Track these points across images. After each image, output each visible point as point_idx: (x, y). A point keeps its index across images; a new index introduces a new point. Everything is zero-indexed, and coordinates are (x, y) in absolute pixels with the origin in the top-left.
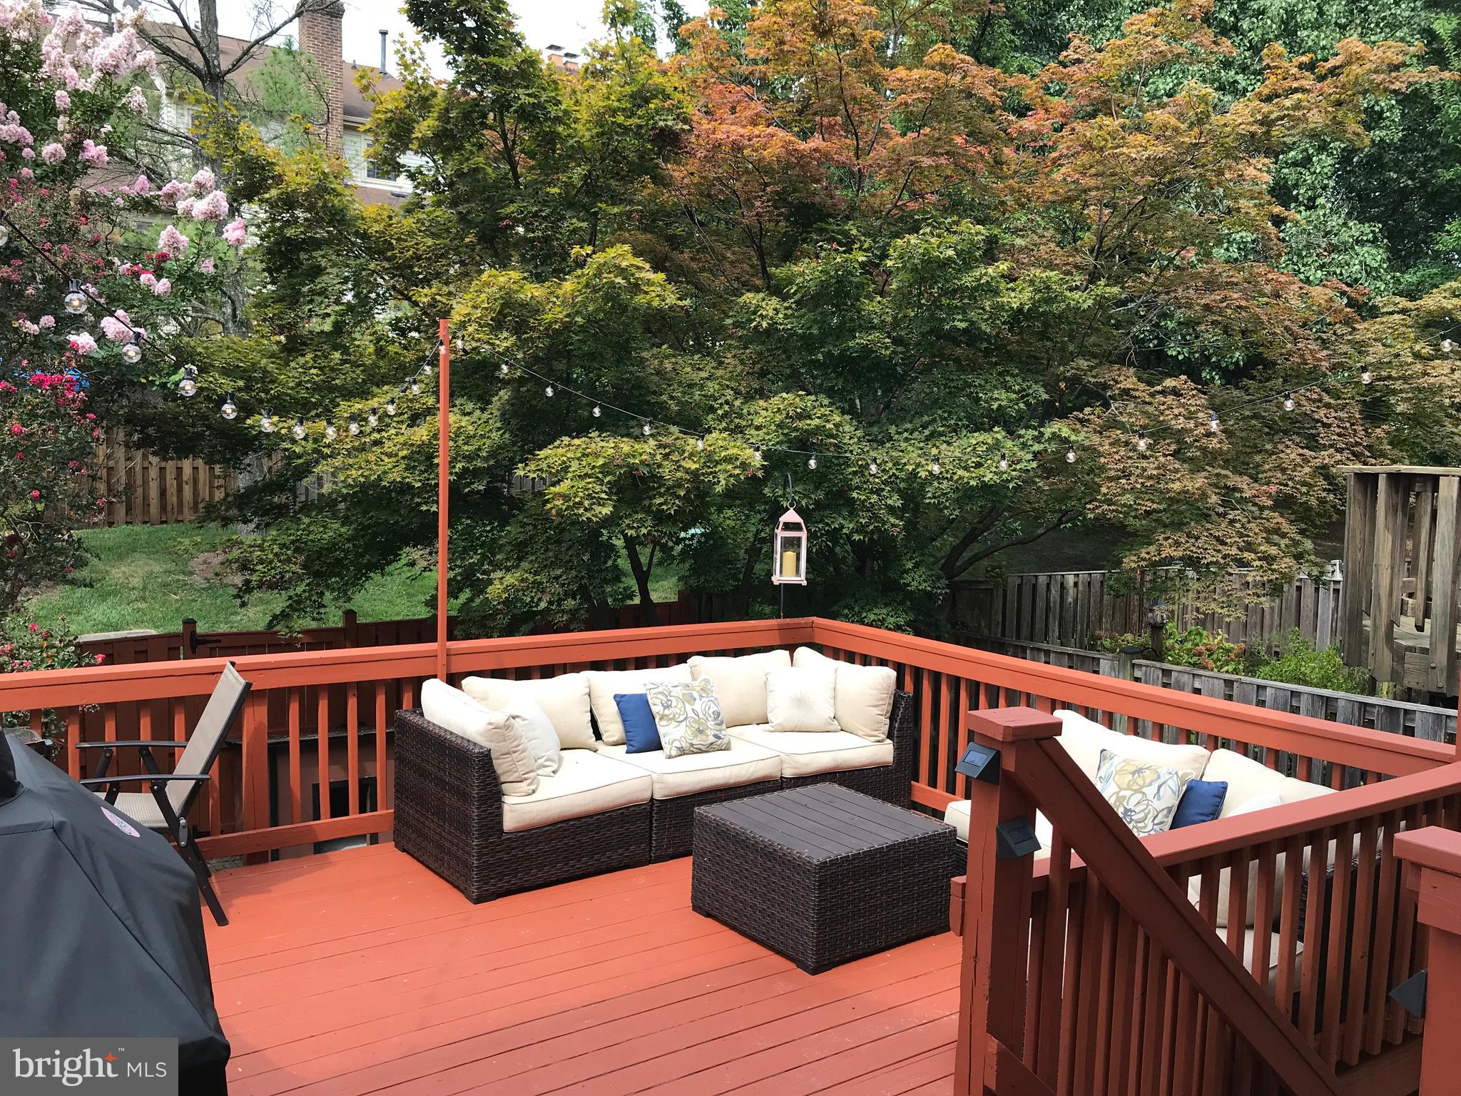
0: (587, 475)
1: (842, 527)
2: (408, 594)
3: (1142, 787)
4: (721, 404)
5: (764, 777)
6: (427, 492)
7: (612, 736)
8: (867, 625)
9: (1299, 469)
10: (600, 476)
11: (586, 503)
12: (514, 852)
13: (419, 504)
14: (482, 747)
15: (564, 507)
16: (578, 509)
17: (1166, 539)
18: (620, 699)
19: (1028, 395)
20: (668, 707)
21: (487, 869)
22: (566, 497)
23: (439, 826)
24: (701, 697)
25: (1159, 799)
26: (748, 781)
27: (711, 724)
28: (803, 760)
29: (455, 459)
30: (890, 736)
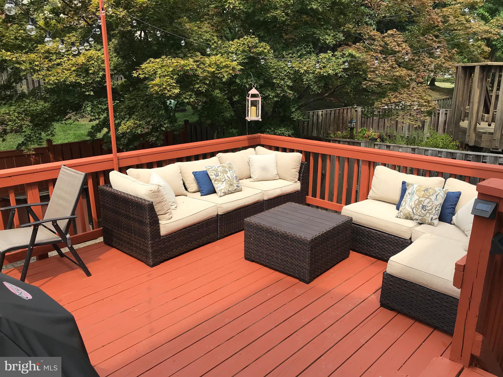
0: (166, 75)
1: (269, 95)
2: (63, 130)
3: (429, 196)
4: (213, 43)
5: (258, 201)
6: (88, 86)
7: (193, 189)
8: (277, 135)
9: (430, 66)
10: (172, 75)
11: (168, 88)
12: (166, 244)
13: (84, 92)
14: (149, 201)
15: (159, 90)
16: (165, 91)
17: (392, 95)
18: (195, 174)
19: (336, 38)
20: (218, 176)
21: (156, 252)
22: (159, 86)
23: (129, 235)
24: (230, 171)
25: (437, 200)
26: (252, 203)
27: (235, 181)
28: (271, 192)
29: (98, 70)
30: (299, 180)
